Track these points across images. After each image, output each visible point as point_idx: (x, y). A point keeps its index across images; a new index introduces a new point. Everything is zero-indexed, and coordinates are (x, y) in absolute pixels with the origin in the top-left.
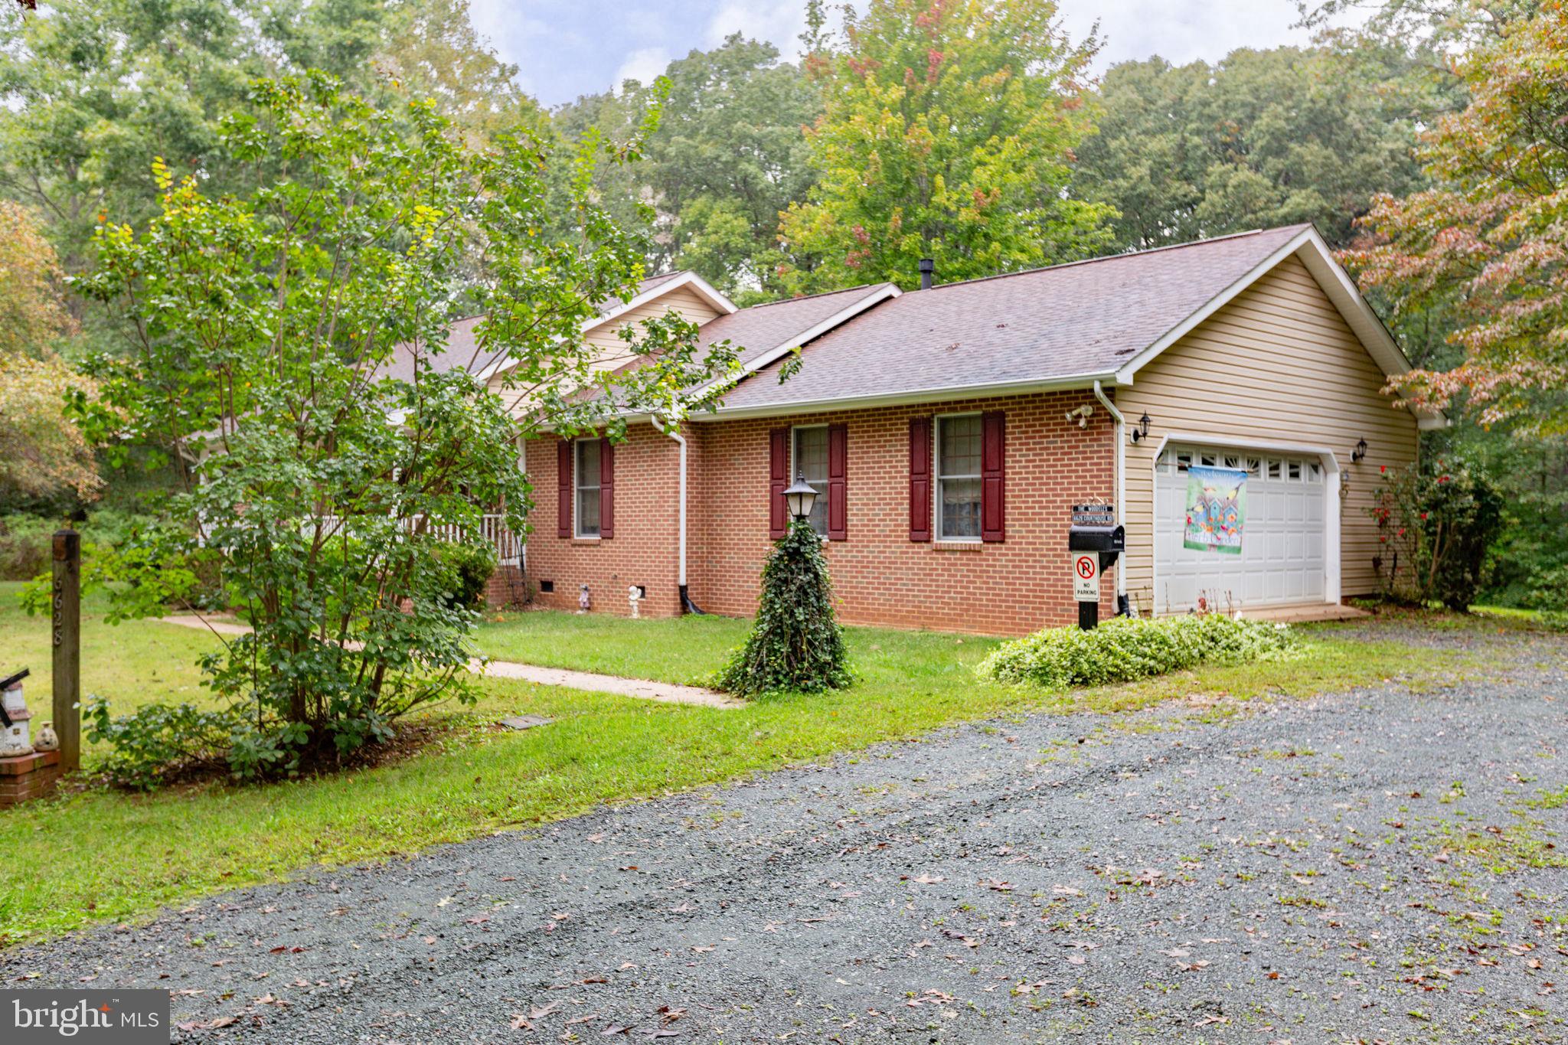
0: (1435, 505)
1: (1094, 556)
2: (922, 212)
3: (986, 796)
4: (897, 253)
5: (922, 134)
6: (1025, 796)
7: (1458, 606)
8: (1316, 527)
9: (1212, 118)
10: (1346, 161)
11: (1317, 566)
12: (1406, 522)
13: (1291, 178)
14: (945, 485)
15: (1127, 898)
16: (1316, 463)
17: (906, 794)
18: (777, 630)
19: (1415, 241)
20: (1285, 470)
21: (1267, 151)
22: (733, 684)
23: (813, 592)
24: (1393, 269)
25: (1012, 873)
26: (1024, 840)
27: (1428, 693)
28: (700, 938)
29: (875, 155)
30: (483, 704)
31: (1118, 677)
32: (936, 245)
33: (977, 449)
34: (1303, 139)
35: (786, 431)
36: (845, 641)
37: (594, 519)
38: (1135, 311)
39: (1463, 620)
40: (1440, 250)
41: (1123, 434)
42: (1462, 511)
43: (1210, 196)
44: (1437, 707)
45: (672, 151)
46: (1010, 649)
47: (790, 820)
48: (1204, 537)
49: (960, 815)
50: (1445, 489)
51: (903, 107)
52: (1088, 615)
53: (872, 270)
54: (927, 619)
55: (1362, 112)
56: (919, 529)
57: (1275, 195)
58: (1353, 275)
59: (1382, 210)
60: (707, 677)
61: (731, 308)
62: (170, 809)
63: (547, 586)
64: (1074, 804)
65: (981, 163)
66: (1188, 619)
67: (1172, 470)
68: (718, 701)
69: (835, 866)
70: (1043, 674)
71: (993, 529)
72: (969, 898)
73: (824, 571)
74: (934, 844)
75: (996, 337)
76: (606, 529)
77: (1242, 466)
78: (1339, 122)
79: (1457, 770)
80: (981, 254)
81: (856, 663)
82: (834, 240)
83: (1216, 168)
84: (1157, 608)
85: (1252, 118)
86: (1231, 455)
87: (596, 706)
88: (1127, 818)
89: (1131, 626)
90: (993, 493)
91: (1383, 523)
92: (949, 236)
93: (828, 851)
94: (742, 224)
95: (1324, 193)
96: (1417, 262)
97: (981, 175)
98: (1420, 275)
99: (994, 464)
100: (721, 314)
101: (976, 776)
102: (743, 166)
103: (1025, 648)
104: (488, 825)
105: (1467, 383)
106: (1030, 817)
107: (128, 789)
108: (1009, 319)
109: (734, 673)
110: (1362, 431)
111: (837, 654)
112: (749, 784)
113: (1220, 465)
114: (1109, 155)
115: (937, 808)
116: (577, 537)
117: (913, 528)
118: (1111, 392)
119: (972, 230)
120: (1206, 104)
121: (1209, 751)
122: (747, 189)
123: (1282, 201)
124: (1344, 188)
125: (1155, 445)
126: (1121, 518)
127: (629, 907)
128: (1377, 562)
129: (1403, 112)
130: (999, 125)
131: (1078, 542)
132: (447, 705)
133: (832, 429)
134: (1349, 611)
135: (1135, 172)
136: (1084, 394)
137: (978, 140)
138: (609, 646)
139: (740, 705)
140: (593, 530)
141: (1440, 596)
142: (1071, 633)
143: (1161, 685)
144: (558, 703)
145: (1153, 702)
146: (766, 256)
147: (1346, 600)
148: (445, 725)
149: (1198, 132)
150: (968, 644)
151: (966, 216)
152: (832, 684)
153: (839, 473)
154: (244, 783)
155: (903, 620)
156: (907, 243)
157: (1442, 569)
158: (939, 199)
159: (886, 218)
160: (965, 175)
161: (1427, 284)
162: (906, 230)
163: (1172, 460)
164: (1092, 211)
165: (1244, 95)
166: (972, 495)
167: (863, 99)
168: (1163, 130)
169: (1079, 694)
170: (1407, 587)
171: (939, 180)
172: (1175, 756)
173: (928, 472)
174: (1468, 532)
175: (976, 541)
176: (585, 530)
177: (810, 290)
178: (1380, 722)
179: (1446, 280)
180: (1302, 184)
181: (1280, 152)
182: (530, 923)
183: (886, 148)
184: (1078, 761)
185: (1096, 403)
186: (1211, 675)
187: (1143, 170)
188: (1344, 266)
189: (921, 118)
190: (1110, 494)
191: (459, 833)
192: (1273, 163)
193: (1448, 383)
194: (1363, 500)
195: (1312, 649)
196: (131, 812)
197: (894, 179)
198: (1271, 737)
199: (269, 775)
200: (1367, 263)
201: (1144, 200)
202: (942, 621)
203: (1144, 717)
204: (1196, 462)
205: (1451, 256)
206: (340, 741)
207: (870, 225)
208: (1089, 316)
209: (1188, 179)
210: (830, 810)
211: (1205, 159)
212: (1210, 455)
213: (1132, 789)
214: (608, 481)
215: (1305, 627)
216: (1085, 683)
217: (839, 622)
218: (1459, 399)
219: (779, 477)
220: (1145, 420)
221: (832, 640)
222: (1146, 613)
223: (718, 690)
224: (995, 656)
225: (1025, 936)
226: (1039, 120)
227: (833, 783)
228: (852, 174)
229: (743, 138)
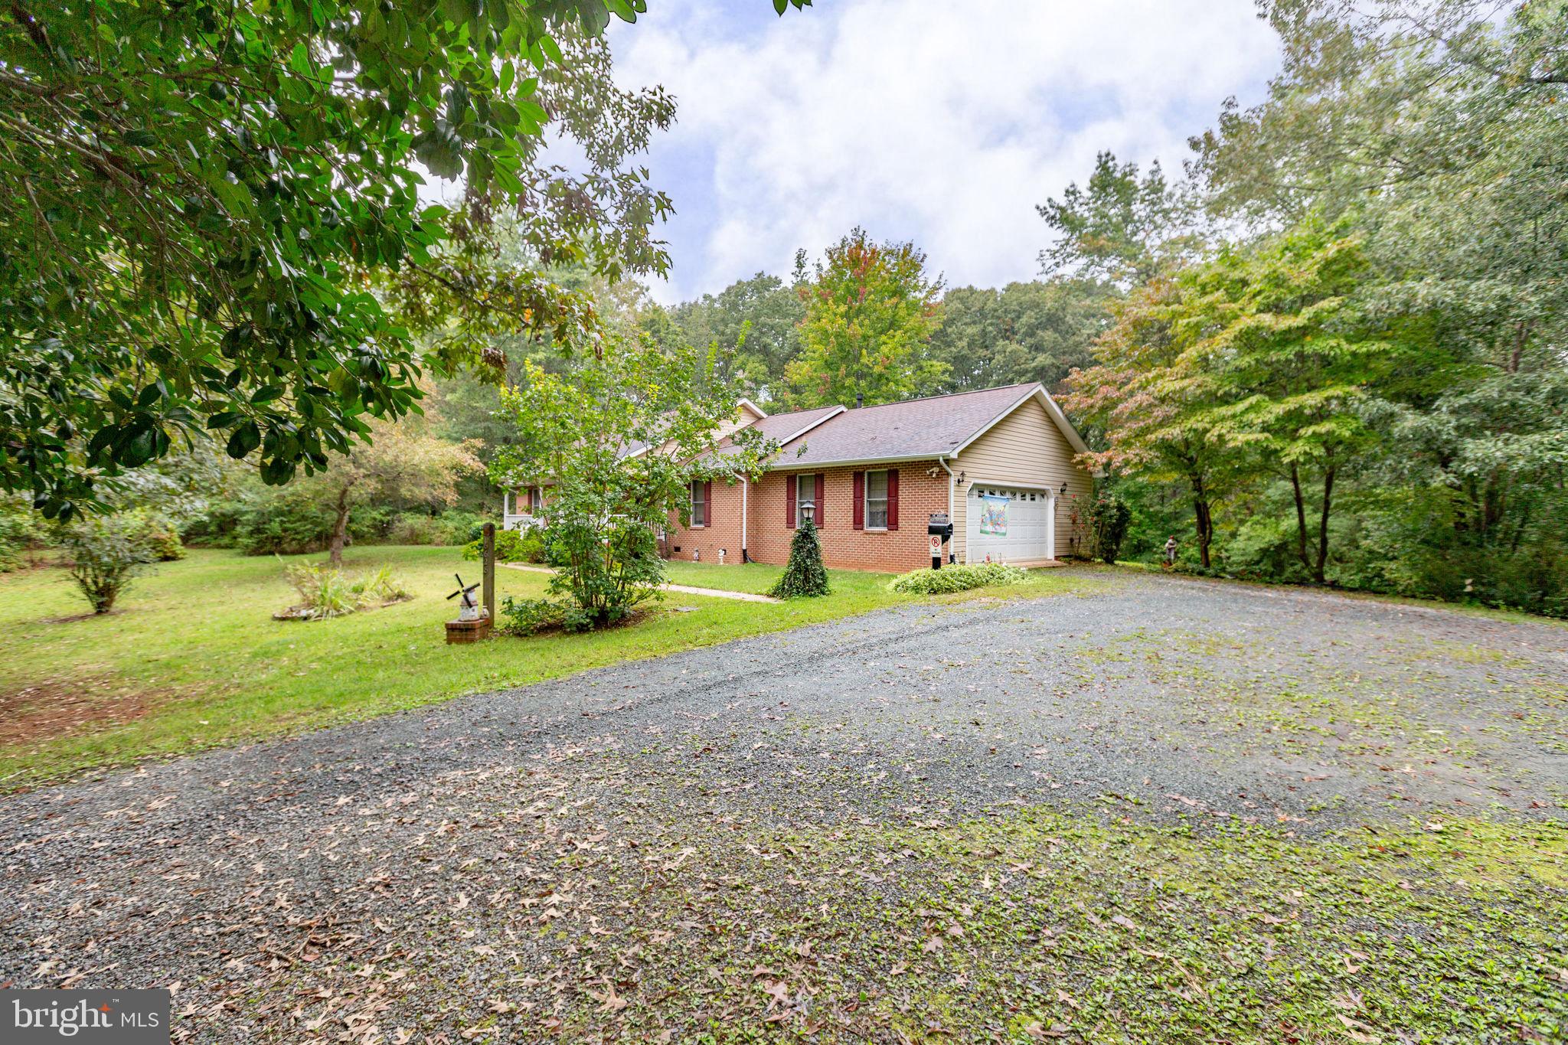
0: (1099, 514)
1: (939, 537)
2: (855, 367)
3: (893, 637)
4: (843, 387)
5: (856, 329)
6: (910, 636)
7: (1109, 561)
8: (1043, 523)
9: (999, 318)
10: (1065, 340)
11: (1043, 542)
12: (1085, 522)
13: (1038, 348)
14: (870, 503)
15: (952, 670)
16: (1043, 493)
17: (861, 635)
18: (798, 568)
19: (1089, 391)
20: (1028, 497)
21: (1026, 334)
22: (779, 592)
23: (814, 552)
24: (1079, 403)
25: (908, 662)
26: (910, 651)
27: (1085, 598)
28: (789, 682)
29: (833, 339)
30: (666, 601)
31: (950, 590)
32: (863, 383)
33: (885, 486)
34: (1045, 328)
35: (794, 477)
36: (827, 574)
37: (701, 517)
38: (959, 423)
39: (1110, 567)
40: (1100, 396)
41: (953, 481)
42: (1111, 517)
43: (997, 357)
44: (1088, 603)
45: (728, 331)
46: (902, 577)
47: (815, 644)
48: (989, 528)
49: (885, 643)
50: (1103, 506)
51: (846, 315)
52: (936, 563)
53: (831, 397)
54: (862, 565)
55: (1074, 315)
56: (858, 523)
57: (1030, 356)
58: (1061, 407)
59: (1074, 376)
60: (764, 591)
61: (764, 415)
62: (543, 642)
63: (678, 549)
64: (930, 639)
65: (885, 343)
66: (981, 565)
67: (975, 497)
68: (771, 600)
69: (836, 660)
70: (917, 589)
71: (893, 523)
72: (890, 670)
73: (820, 543)
74: (875, 653)
75: (894, 434)
76: (707, 522)
77: (1008, 495)
78: (1062, 320)
79: (1091, 627)
80: (884, 388)
81: (832, 585)
82: (811, 379)
83: (1001, 343)
84: (967, 561)
85: (1019, 317)
86: (1003, 490)
87: (717, 602)
88: (952, 644)
89: (955, 568)
90: (892, 508)
91: (1074, 522)
92: (869, 379)
93: (832, 655)
94: (764, 368)
95: (1054, 356)
96: (1090, 401)
97: (884, 349)
98: (1092, 406)
99: (893, 493)
100: (760, 418)
101: (890, 629)
102: (764, 339)
103: (908, 577)
104: (690, 646)
105: (1110, 459)
106: (913, 643)
107: (519, 635)
108: (900, 425)
109: (778, 588)
110: (1065, 478)
111: (825, 580)
112: (795, 632)
113: (998, 495)
114: (947, 335)
115: (875, 640)
116: (693, 526)
117: (855, 522)
118: (947, 461)
119: (881, 376)
120: (996, 310)
121: (988, 620)
122: (765, 350)
123: (1033, 359)
124: (1064, 353)
125: (967, 485)
126: (952, 520)
127: (758, 673)
128: (1072, 540)
129: (1094, 316)
130: (893, 325)
131: (932, 530)
132: (650, 602)
133: (817, 476)
134: (1058, 563)
135: (960, 344)
136: (935, 462)
137: (883, 332)
138: (715, 577)
139: (782, 602)
140: (700, 522)
141: (1101, 556)
142: (929, 571)
143: (968, 594)
144: (700, 602)
145: (965, 601)
146: (775, 384)
147: (1057, 558)
148: (651, 610)
149: (991, 324)
150: (881, 577)
151: (877, 369)
152: (823, 593)
153: (820, 497)
154: (571, 633)
155: (849, 566)
156: (848, 382)
157: (1101, 543)
158: (864, 360)
159: (838, 369)
160: (877, 349)
161: (1094, 411)
162: (847, 376)
163: (976, 492)
164: (938, 366)
165: (1015, 306)
166: (882, 508)
167: (826, 311)
168: (974, 323)
169: (933, 598)
170: (1084, 552)
171: (864, 352)
172: (973, 622)
173: (862, 496)
174: (1113, 526)
175: (885, 529)
176: (696, 522)
177: (802, 407)
178: (1062, 609)
179: (1104, 409)
180: (1044, 351)
181: (1032, 335)
182: (720, 678)
183: (838, 335)
184: (932, 624)
185: (940, 466)
186: (991, 590)
187: (964, 343)
188: (1056, 401)
189: (855, 321)
190: (947, 509)
191: (680, 649)
192: (1030, 341)
193: (1102, 458)
194: (1064, 511)
195: (1037, 579)
196: (529, 644)
197: (842, 350)
198: (1014, 615)
199: (581, 629)
200: (1067, 401)
201: (965, 358)
202: (868, 567)
203: (961, 606)
204: (987, 494)
205: (1105, 398)
206: (611, 615)
207: (830, 373)
208: (938, 425)
209: (986, 347)
210: (831, 641)
211: (995, 338)
212: (993, 490)
213: (955, 634)
214: (708, 499)
215: (1037, 570)
216: (935, 593)
217: (825, 567)
218: (1107, 466)
219: (791, 498)
220: (963, 474)
221: (822, 574)
222: (963, 563)
223: (769, 596)
224: (895, 581)
225: (913, 682)
226: (913, 322)
227: (830, 632)
228: (821, 348)
229: (764, 325)
